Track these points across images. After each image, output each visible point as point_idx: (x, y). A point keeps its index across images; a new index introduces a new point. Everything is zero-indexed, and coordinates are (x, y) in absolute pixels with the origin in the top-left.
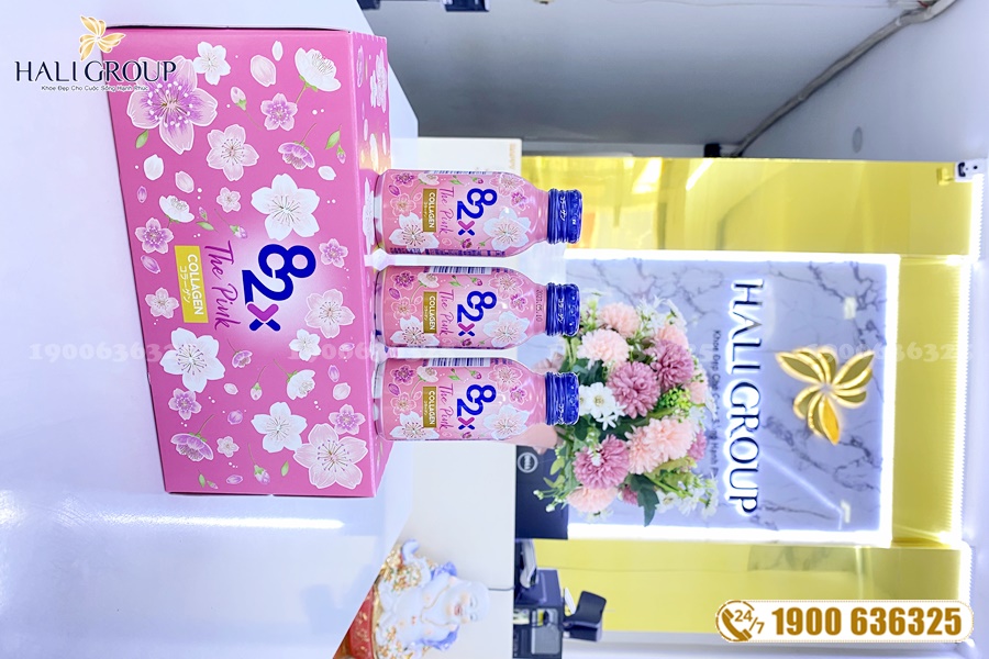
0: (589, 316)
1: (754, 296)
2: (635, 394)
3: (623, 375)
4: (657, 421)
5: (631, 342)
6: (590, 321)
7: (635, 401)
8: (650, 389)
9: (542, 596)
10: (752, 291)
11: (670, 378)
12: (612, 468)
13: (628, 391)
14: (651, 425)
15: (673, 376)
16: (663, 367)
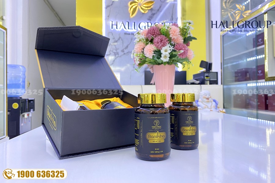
0: (139, 56)
1: (115, 23)
2: (163, 41)
3: (157, 45)
4: (170, 35)
5: (147, 44)
6: (141, 56)
7: (165, 41)
8: (161, 37)
9: (201, 78)
10: (113, 24)
11: (158, 32)
12: (183, 47)
13: (162, 43)
14: (171, 37)
15: (157, 31)
16: (155, 34)
